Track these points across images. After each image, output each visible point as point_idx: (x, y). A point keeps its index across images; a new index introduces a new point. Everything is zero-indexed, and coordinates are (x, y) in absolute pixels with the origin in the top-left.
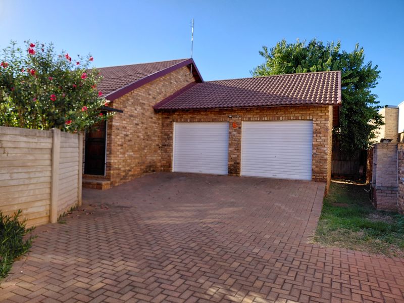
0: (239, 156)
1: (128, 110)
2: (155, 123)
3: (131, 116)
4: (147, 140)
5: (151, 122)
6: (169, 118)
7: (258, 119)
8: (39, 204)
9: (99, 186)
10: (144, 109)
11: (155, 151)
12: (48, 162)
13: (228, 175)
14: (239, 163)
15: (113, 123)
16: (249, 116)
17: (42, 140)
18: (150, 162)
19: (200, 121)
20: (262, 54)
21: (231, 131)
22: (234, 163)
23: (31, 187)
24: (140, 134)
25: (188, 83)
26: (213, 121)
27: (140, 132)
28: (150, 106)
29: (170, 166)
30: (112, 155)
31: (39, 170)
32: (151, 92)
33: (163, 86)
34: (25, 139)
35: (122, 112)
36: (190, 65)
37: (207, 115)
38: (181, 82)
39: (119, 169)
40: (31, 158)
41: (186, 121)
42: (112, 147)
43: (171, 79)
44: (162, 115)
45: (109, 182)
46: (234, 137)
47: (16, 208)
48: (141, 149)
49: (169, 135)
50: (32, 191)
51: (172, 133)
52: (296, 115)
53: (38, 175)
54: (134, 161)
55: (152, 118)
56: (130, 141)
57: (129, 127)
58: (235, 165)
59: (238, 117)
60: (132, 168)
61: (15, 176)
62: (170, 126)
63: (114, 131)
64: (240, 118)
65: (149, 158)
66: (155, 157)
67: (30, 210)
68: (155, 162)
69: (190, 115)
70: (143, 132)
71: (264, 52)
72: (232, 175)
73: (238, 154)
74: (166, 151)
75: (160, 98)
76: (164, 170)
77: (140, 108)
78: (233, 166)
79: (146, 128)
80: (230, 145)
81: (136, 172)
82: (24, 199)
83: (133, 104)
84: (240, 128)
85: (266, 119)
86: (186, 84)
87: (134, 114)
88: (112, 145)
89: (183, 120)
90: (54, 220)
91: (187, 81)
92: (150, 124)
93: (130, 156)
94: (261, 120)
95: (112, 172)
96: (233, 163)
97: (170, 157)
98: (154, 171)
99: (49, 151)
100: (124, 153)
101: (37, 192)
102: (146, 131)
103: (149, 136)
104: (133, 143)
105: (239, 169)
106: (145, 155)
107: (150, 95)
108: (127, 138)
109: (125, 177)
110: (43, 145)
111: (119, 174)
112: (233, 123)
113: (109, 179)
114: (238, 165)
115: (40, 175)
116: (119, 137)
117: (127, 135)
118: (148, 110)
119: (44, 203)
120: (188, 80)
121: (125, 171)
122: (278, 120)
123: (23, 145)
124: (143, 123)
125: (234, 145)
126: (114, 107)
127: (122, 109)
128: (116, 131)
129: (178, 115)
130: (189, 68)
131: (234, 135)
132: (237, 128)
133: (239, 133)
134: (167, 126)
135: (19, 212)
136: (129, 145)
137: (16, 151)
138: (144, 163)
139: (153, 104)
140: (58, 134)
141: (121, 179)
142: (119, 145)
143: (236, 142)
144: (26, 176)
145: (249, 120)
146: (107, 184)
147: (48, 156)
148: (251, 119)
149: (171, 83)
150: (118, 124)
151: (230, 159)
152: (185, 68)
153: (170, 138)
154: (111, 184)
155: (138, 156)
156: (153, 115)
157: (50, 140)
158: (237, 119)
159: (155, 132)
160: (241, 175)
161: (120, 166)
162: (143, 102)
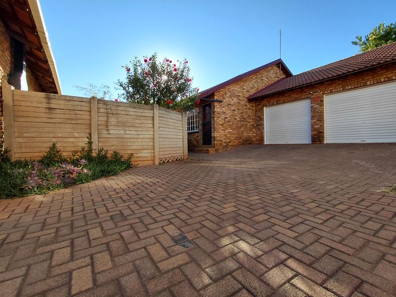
0: (322, 126)
1: (227, 100)
2: (249, 109)
3: (230, 105)
4: (243, 121)
5: (246, 109)
6: (260, 105)
7: (341, 90)
8: (146, 151)
9: (207, 152)
10: (240, 99)
11: (251, 130)
12: (151, 126)
13: (312, 143)
14: (322, 132)
15: (215, 110)
16: (331, 88)
17: (146, 111)
18: (246, 137)
19: (284, 102)
20: (355, 43)
21: (313, 105)
22: (318, 133)
23: (139, 140)
24: (237, 117)
25: (279, 79)
26: (296, 100)
27: (237, 116)
28: (244, 97)
29: (262, 140)
30: (216, 131)
31: (145, 130)
32: (244, 88)
33: (255, 82)
34: (133, 110)
35: (222, 102)
36: (279, 64)
37: (290, 96)
38: (272, 78)
39: (221, 141)
40: (138, 121)
41: (273, 105)
42: (215, 126)
43: (262, 77)
44: (255, 103)
45: (214, 149)
46: (316, 110)
47: (129, 152)
48: (239, 128)
49: (260, 117)
50: (140, 143)
51: (263, 115)
52: (388, 76)
53: (144, 133)
54: (232, 135)
55: (246, 106)
56: (228, 122)
57: (228, 112)
58: (318, 134)
59: (319, 91)
60: (231, 140)
61: (128, 132)
62: (262, 111)
63: (216, 115)
64: (321, 93)
65: (245, 135)
66: (251, 134)
67: (139, 155)
68: (250, 137)
69: (276, 99)
70: (240, 116)
71: (357, 41)
72: (316, 143)
73: (320, 124)
74: (259, 130)
75: (253, 91)
76: (258, 144)
77: (236, 99)
78: (316, 135)
79: (242, 113)
80: (313, 117)
81: (235, 144)
82: (134, 147)
83: (230, 96)
84: (322, 101)
85: (350, 87)
86: (277, 79)
87: (231, 103)
88: (215, 124)
89: (270, 104)
90: (157, 163)
91: (277, 77)
92: (246, 110)
93: (230, 133)
94: (344, 90)
95: (216, 142)
96: (316, 133)
97: (262, 133)
98: (250, 144)
99: (151, 118)
100: (224, 130)
101: (144, 144)
102: (242, 115)
103: (244, 118)
104: (231, 124)
105: (323, 137)
106: (242, 132)
107: (244, 89)
108: (226, 120)
109: (226, 147)
110: (146, 114)
111: (221, 144)
112: (314, 98)
113: (214, 147)
114: (321, 134)
115: (146, 133)
116: (220, 119)
117: (226, 118)
118: (243, 100)
119: (149, 151)
120: (279, 76)
121: (226, 142)
122: (365, 85)
123: (132, 113)
124: (239, 109)
125: (317, 117)
126: (216, 99)
127: (222, 100)
128: (217, 115)
129: (267, 101)
130: (279, 67)
131: (316, 108)
132: (319, 101)
133: (322, 105)
134: (259, 111)
135: (132, 155)
136: (228, 125)
137: (127, 117)
138: (241, 138)
139: (247, 95)
140: (156, 107)
141: (223, 148)
142: (220, 125)
143: (318, 114)
144: (136, 133)
145: (331, 92)
146: (213, 150)
147: (151, 122)
148: (333, 91)
149: (263, 80)
150: (219, 110)
151: (313, 129)
152: (275, 68)
153: (262, 119)
154: (216, 150)
155: (236, 132)
156: (247, 104)
157: (152, 112)
158: (319, 93)
159: (249, 116)
160: (325, 143)
161: (222, 139)
162: (239, 94)
